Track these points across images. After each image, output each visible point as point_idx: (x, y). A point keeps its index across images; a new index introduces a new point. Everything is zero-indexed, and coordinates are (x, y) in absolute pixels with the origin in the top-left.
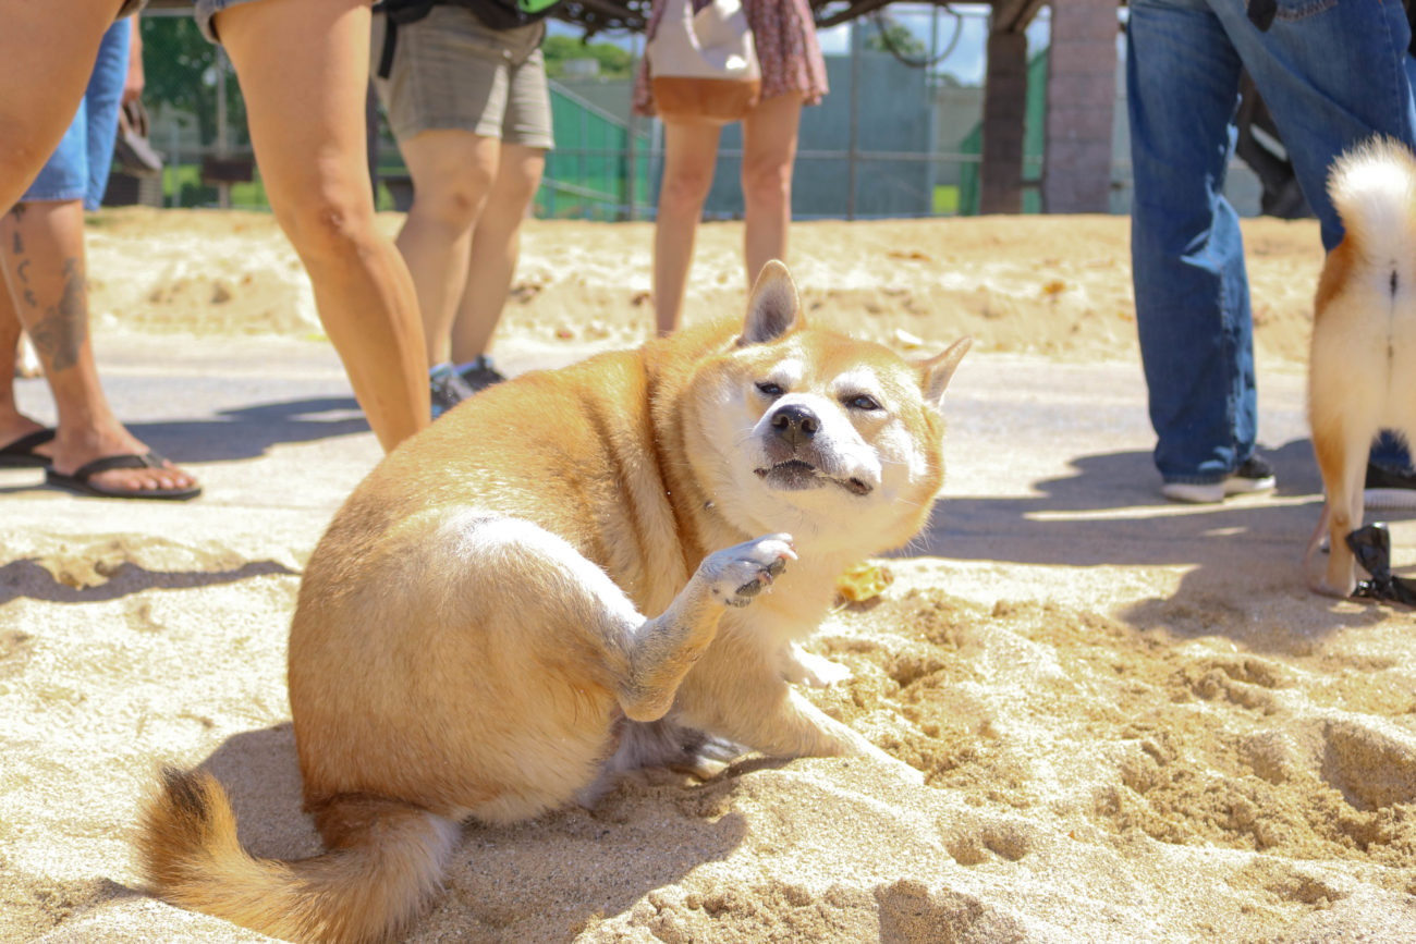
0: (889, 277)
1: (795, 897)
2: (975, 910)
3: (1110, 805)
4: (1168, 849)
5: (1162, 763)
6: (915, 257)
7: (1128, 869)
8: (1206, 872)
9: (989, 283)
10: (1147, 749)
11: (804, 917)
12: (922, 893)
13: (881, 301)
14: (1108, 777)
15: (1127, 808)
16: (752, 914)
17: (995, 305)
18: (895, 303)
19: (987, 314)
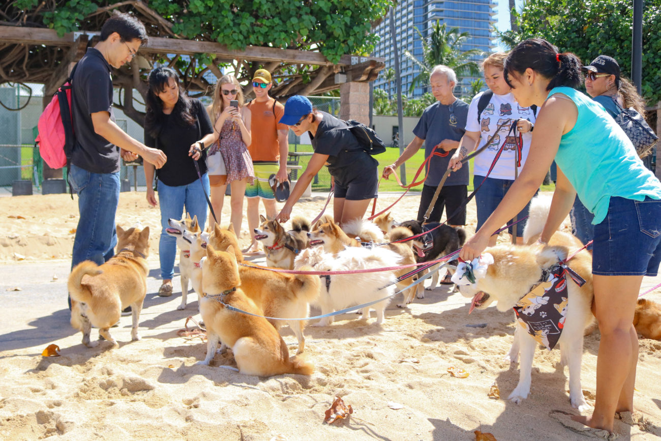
0: (9, 229)
1: (22, 417)
2: (53, 413)
3: (77, 395)
4: (89, 401)
5: (88, 386)
6: (19, 218)
7: (80, 405)
8: (94, 403)
9: (49, 230)
10: (85, 384)
11: (23, 419)
12: (43, 412)
13: (8, 242)
14: (77, 390)
15: (80, 395)
16: (14, 420)
17: (51, 241)
18: (13, 242)
19: (48, 244)
